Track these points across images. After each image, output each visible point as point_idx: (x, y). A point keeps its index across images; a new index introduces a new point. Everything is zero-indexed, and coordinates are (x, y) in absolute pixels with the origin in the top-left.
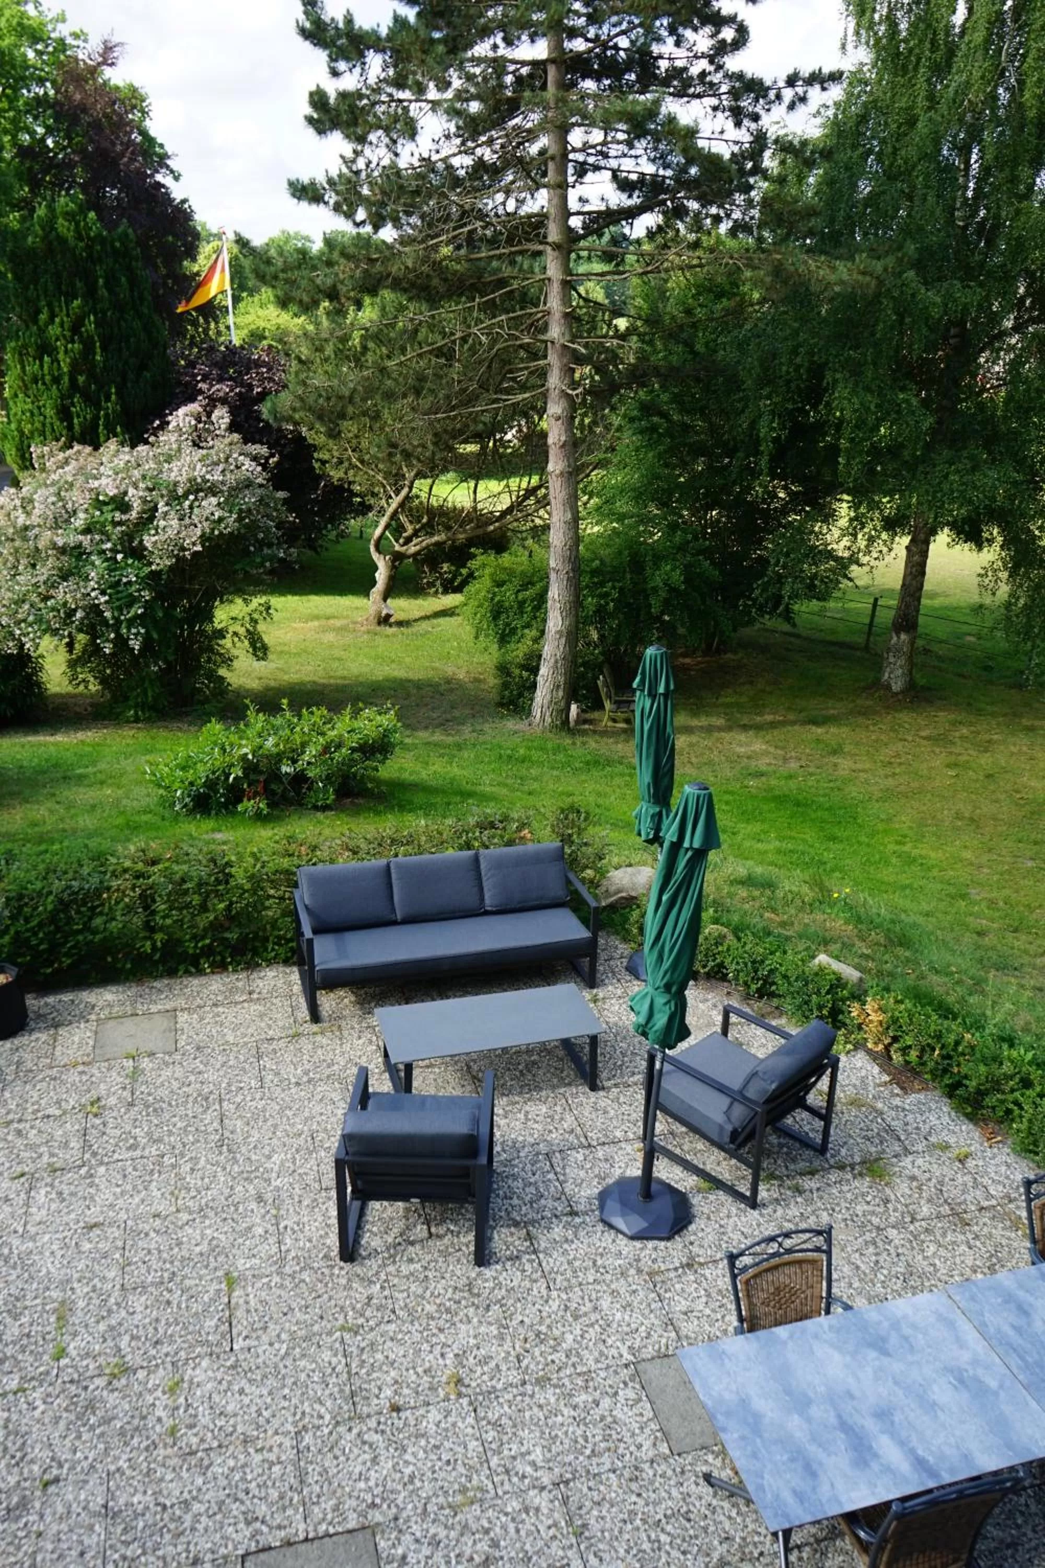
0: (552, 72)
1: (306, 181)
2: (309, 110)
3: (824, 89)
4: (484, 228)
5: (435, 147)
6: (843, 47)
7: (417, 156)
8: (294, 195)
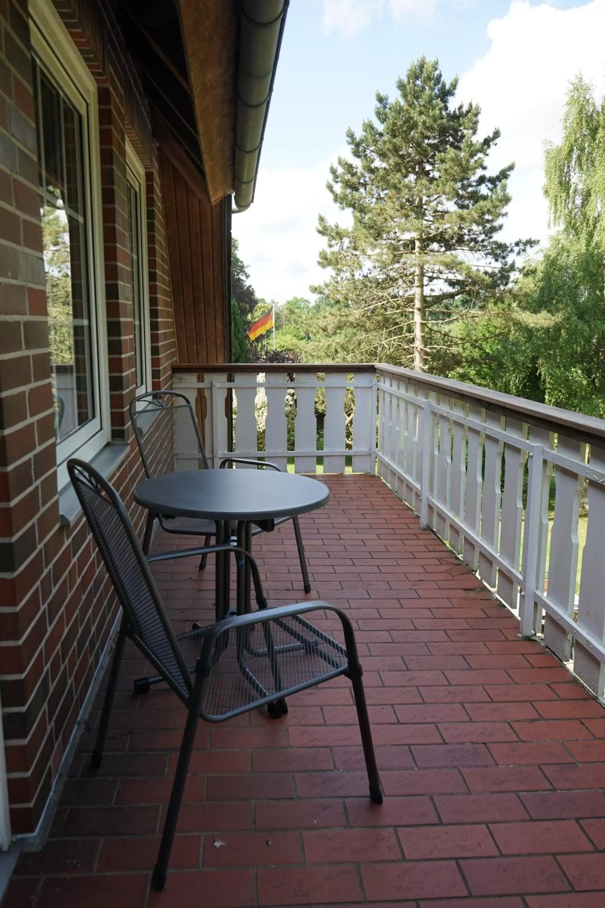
0: (417, 244)
1: (317, 286)
2: (319, 259)
3: (531, 247)
4: (387, 303)
5: (369, 272)
6: (549, 225)
7: (362, 275)
8: (311, 291)
